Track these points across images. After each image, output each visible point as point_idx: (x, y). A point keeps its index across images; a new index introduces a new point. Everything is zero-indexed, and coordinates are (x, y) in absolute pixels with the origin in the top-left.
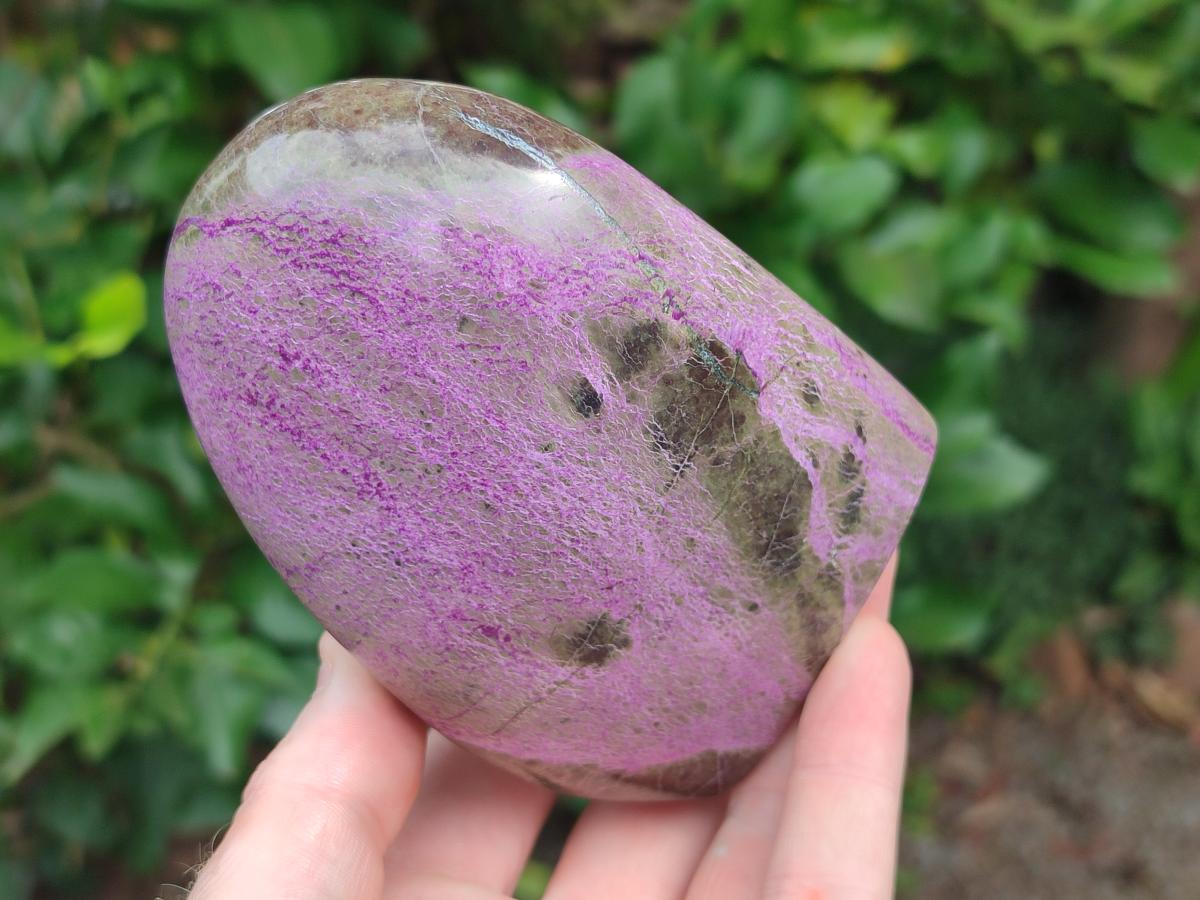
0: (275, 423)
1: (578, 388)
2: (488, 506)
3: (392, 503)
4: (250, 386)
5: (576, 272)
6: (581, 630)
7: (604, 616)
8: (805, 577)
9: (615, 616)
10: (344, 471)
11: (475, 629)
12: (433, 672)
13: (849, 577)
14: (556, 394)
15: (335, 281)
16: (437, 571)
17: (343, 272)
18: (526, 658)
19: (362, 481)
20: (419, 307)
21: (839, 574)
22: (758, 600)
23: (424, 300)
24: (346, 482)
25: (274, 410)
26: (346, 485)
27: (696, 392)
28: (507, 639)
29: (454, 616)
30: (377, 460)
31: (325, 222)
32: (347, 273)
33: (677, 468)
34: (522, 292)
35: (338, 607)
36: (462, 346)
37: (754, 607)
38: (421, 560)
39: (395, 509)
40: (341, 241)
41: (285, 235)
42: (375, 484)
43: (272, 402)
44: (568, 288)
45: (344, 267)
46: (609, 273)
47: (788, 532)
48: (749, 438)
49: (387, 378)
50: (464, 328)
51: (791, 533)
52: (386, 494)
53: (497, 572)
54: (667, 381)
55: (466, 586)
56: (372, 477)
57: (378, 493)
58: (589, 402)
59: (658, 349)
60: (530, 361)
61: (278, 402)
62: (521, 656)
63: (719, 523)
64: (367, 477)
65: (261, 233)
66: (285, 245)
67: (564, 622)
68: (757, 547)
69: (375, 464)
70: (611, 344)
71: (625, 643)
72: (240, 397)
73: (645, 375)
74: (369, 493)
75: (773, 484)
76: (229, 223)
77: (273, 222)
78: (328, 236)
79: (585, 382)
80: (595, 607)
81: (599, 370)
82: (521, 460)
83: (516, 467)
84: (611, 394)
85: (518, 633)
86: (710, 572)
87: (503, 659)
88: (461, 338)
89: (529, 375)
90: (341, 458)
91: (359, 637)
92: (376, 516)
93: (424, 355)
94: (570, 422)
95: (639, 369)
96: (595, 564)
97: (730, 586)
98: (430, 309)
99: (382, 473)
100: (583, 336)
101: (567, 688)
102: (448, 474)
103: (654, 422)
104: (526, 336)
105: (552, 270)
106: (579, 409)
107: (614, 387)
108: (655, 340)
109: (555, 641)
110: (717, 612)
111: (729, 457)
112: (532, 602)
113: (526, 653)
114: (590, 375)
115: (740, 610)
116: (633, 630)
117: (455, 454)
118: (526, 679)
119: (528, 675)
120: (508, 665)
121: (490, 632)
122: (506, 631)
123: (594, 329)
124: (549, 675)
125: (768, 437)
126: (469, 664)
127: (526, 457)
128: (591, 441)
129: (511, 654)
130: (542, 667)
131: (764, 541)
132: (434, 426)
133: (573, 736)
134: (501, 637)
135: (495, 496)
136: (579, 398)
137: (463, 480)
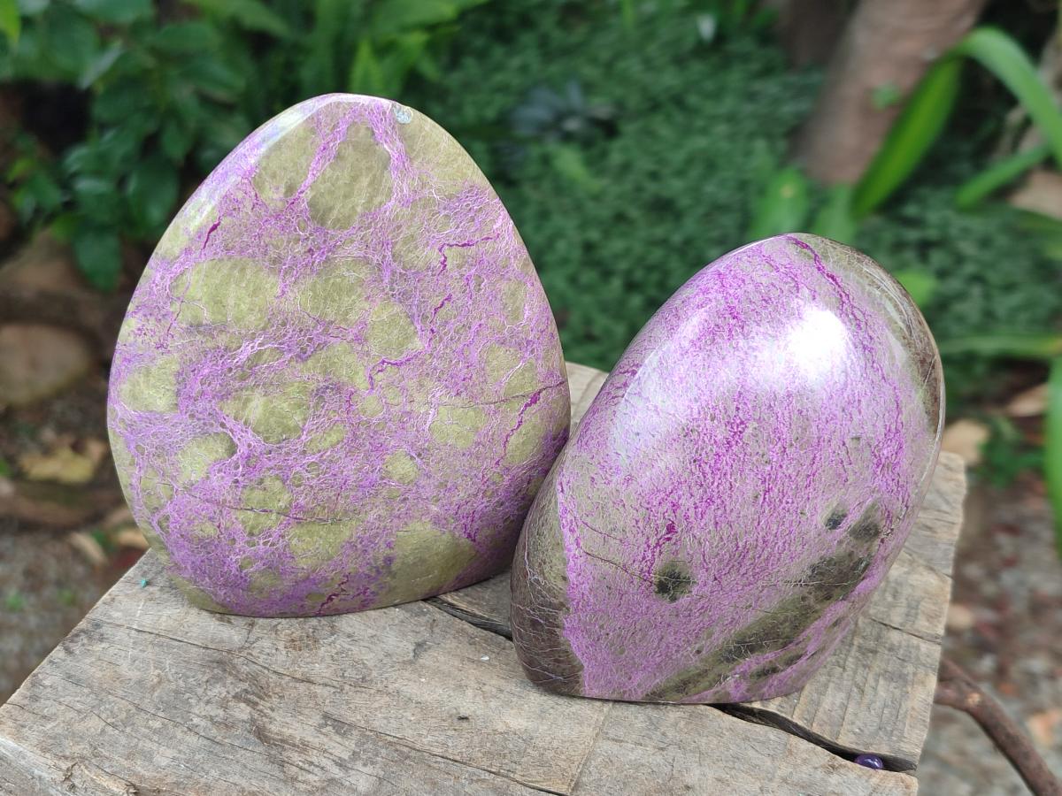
1: (840, 514)
2: (756, 497)
3: (733, 443)
5: (898, 482)
6: (683, 575)
7: (694, 582)
8: (723, 668)
9: (695, 590)
10: (738, 409)
11: (670, 520)
12: (624, 505)
13: (721, 688)
14: (835, 504)
16: (702, 485)
17: (852, 360)
18: (656, 554)
19: (738, 421)
20: (855, 412)
21: (721, 683)
22: (704, 652)
23: (860, 412)
24: (732, 412)
25: (750, 351)
26: (730, 413)
27: (844, 570)
28: (669, 539)
29: (674, 505)
30: (756, 425)
31: (871, 338)
33: (800, 581)
34: (883, 460)
35: (638, 434)
36: (844, 444)
37: (698, 652)
38: (703, 473)
39: (731, 446)
40: (867, 352)
41: (851, 316)
42: (740, 429)
43: (754, 349)
44: (890, 482)
46: (900, 497)
47: (752, 649)
48: (818, 607)
49: (808, 411)
50: (855, 441)
51: (753, 652)
52: (737, 438)
53: (715, 517)
54: (851, 555)
55: (699, 504)
56: (743, 426)
57: (735, 433)
58: (834, 523)
59: (867, 542)
60: (848, 483)
62: (657, 550)
63: (761, 615)
64: (742, 423)
65: (843, 302)
67: (688, 565)
68: (743, 638)
69: (752, 425)
70: (867, 518)
71: (674, 599)
73: (854, 542)
74: (732, 428)
75: (787, 630)
76: (832, 277)
77: (853, 307)
78: (865, 343)
79: (845, 516)
80: (701, 576)
81: (853, 520)
82: (793, 502)
83: (787, 503)
84: (840, 532)
85: (675, 544)
86: (726, 622)
87: (653, 542)
88: (848, 441)
89: (841, 486)
90: (745, 404)
91: (623, 454)
92: (720, 437)
93: (831, 426)
94: (821, 519)
95: (856, 538)
96: (733, 566)
97: (716, 635)
98: (856, 417)
99: (749, 431)
100: (869, 502)
101: (636, 581)
102: (768, 468)
103: (828, 559)
104: (861, 474)
105: (897, 469)
106: (829, 520)
107: (845, 531)
108: (871, 538)
109: (673, 564)
110: (697, 637)
111: (806, 603)
112: (700, 543)
113: (661, 553)
114: (850, 516)
115: (697, 646)
116: (684, 600)
117: (781, 466)
118: (640, 558)
119: (644, 558)
120: (649, 546)
121: (671, 529)
122: (674, 537)
123: (873, 506)
124: (646, 569)
125: (816, 615)
126: (640, 524)
127: (795, 505)
128: (813, 533)
129: (658, 544)
130: (652, 564)
131: (748, 640)
132: (793, 449)
133: (595, 596)
134: (669, 536)
135: (765, 499)
136: (835, 517)
137: (767, 478)
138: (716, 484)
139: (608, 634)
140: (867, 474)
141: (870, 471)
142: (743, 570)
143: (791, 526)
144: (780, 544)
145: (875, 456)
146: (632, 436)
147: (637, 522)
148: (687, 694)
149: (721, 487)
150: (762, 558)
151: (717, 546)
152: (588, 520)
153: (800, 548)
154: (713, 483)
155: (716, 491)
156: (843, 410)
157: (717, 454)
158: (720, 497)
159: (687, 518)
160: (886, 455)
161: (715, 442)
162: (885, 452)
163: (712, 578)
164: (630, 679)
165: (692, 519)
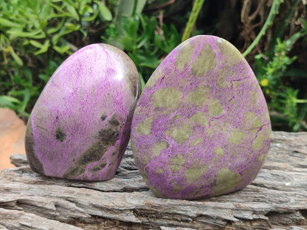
0: (79, 70)
1: (105, 116)
2: (80, 109)
3: (74, 94)
4: (83, 65)
5: (123, 109)
6: (62, 133)
7: (66, 135)
8: (82, 167)
9: (67, 137)
10: (76, 84)
11: (57, 115)
12: (45, 111)
13: (83, 174)
14: (103, 113)
15: (106, 72)
16: (65, 105)
19: (76, 88)
20: (108, 87)
21: (84, 172)
22: (75, 161)
23: (110, 87)
24: (74, 85)
25: (81, 70)
26: (74, 86)
27: (110, 135)
28: (57, 121)
29: (58, 111)
30: (80, 89)
31: (115, 68)
32: (108, 74)
33: (97, 137)
34: (117, 101)
35: (50, 92)
37: (74, 160)
38: (66, 102)
40: (113, 71)
41: (110, 62)
43: (82, 69)
44: (120, 108)
45: (109, 73)
46: (124, 113)
47: (89, 160)
48: (105, 146)
49: (95, 86)
50: (108, 95)
51: (90, 161)
52: (75, 92)
53: (69, 115)
54: (110, 129)
55: (64, 111)
57: (75, 91)
58: (103, 118)
59: (115, 126)
60: (107, 107)
61: (82, 70)
62: (54, 124)
63: (88, 148)
64: (77, 88)
65: (108, 58)
66: (108, 62)
67: (63, 129)
68: (86, 156)
69: (79, 89)
70: (114, 118)
71: (62, 141)
72: (80, 64)
73: (110, 125)
75: (98, 154)
76: (107, 53)
77: (111, 60)
78: (113, 69)
79: (106, 117)
80: (68, 133)
81: (109, 118)
82: (90, 111)
83: (89, 111)
84: (106, 121)
85: (59, 122)
86: (79, 150)
87: (53, 122)
88: (106, 95)
89: (104, 107)
90: (78, 83)
91: (46, 97)
92: (70, 92)
93: (101, 90)
94: (99, 117)
95: (111, 124)
96: (76, 130)
97: (77, 155)
98: (109, 88)
99: (79, 90)
100: (113, 113)
101: (50, 134)
102: (83, 101)
103: (103, 130)
104: (110, 104)
105: (122, 105)
106: (102, 117)
107: (107, 121)
108: (116, 125)
109: (59, 129)
110: (72, 155)
111: (101, 145)
112: (65, 122)
113: (55, 125)
114: (108, 117)
115: (73, 158)
116: (65, 141)
117: (87, 101)
118: (50, 127)
119: (51, 127)
120: (52, 123)
121: (57, 118)
122: (58, 120)
123: (115, 115)
124: (52, 130)
125: (105, 150)
126: (49, 117)
127: (91, 112)
128: (97, 121)
129: (54, 123)
130: (53, 129)
131: (87, 157)
132: (90, 96)
133: (40, 139)
134: (57, 120)
135: (82, 110)
136: (103, 117)
137: (83, 104)
138: (69, 105)
139: (47, 153)
140: (112, 105)
141: (113, 104)
142: (79, 132)
143: (90, 118)
144: (88, 124)
145: (114, 100)
146: (49, 92)
147: (48, 116)
148: (75, 175)
149: (70, 106)
150: (84, 128)
151: (70, 124)
152: (37, 116)
153: (94, 125)
154: (68, 105)
155: (69, 107)
156: (105, 86)
157: (70, 97)
158: (70, 109)
159: (61, 115)
160: (118, 100)
161: (69, 93)
162: (117, 99)
163: (70, 134)
164: (57, 169)
165: (63, 115)
